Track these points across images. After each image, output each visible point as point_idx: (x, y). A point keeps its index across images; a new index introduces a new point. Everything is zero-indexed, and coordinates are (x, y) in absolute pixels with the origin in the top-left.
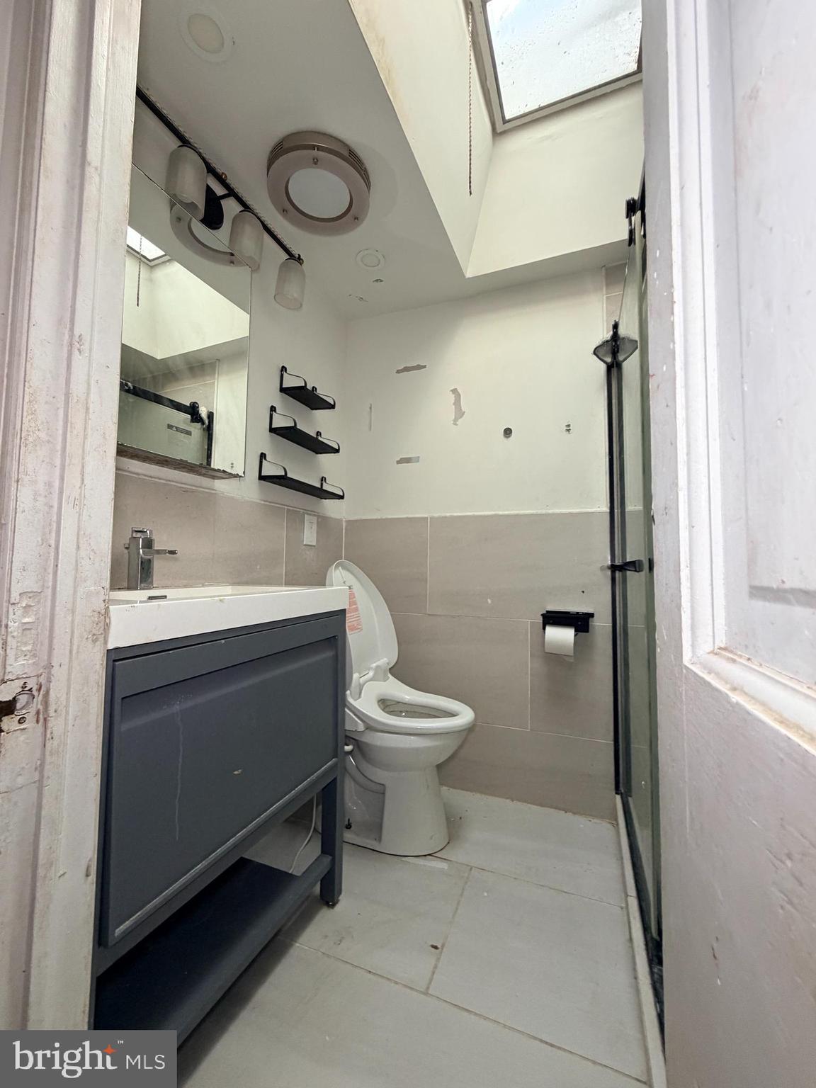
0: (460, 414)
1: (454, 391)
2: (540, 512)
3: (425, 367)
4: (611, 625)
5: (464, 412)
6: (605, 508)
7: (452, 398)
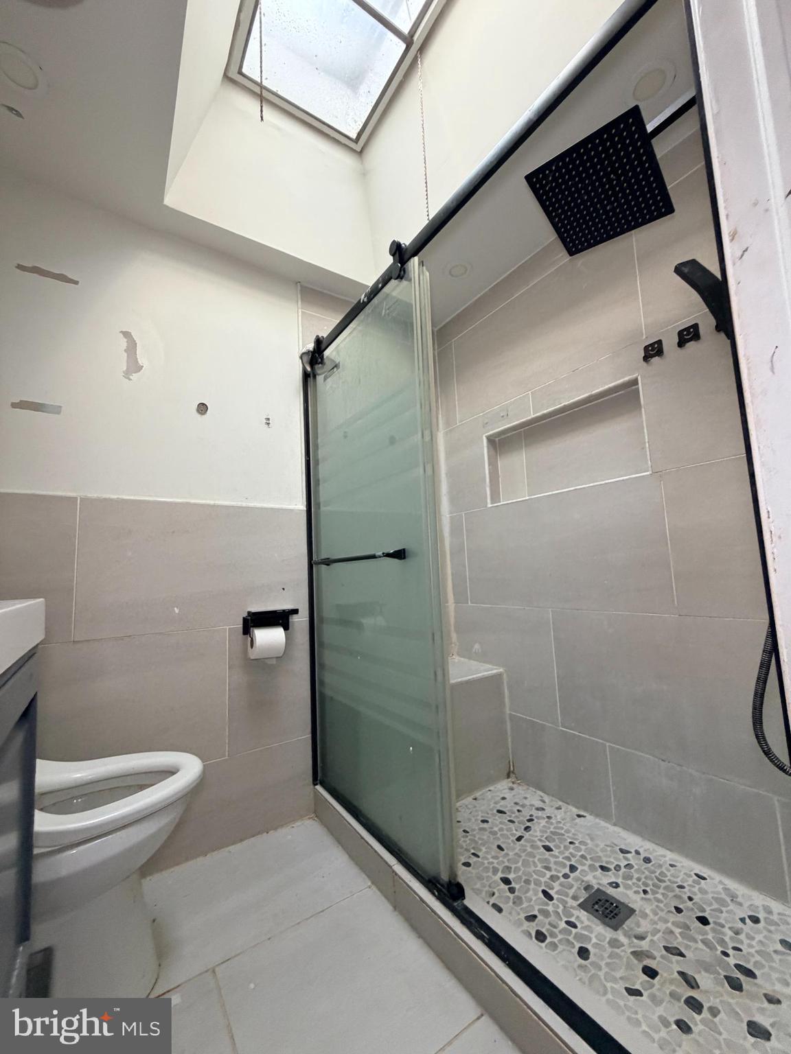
0: (134, 367)
1: (126, 334)
2: (239, 504)
3: (76, 283)
4: (308, 619)
5: (142, 367)
6: (302, 506)
7: (123, 343)
